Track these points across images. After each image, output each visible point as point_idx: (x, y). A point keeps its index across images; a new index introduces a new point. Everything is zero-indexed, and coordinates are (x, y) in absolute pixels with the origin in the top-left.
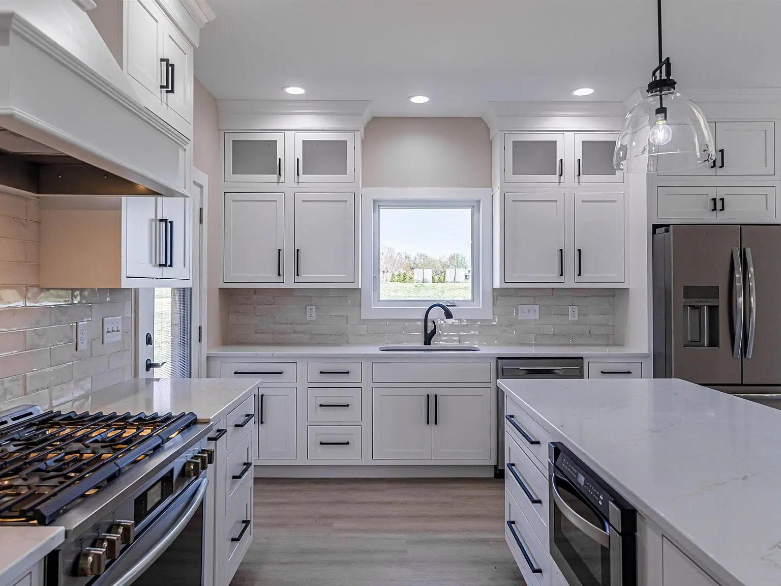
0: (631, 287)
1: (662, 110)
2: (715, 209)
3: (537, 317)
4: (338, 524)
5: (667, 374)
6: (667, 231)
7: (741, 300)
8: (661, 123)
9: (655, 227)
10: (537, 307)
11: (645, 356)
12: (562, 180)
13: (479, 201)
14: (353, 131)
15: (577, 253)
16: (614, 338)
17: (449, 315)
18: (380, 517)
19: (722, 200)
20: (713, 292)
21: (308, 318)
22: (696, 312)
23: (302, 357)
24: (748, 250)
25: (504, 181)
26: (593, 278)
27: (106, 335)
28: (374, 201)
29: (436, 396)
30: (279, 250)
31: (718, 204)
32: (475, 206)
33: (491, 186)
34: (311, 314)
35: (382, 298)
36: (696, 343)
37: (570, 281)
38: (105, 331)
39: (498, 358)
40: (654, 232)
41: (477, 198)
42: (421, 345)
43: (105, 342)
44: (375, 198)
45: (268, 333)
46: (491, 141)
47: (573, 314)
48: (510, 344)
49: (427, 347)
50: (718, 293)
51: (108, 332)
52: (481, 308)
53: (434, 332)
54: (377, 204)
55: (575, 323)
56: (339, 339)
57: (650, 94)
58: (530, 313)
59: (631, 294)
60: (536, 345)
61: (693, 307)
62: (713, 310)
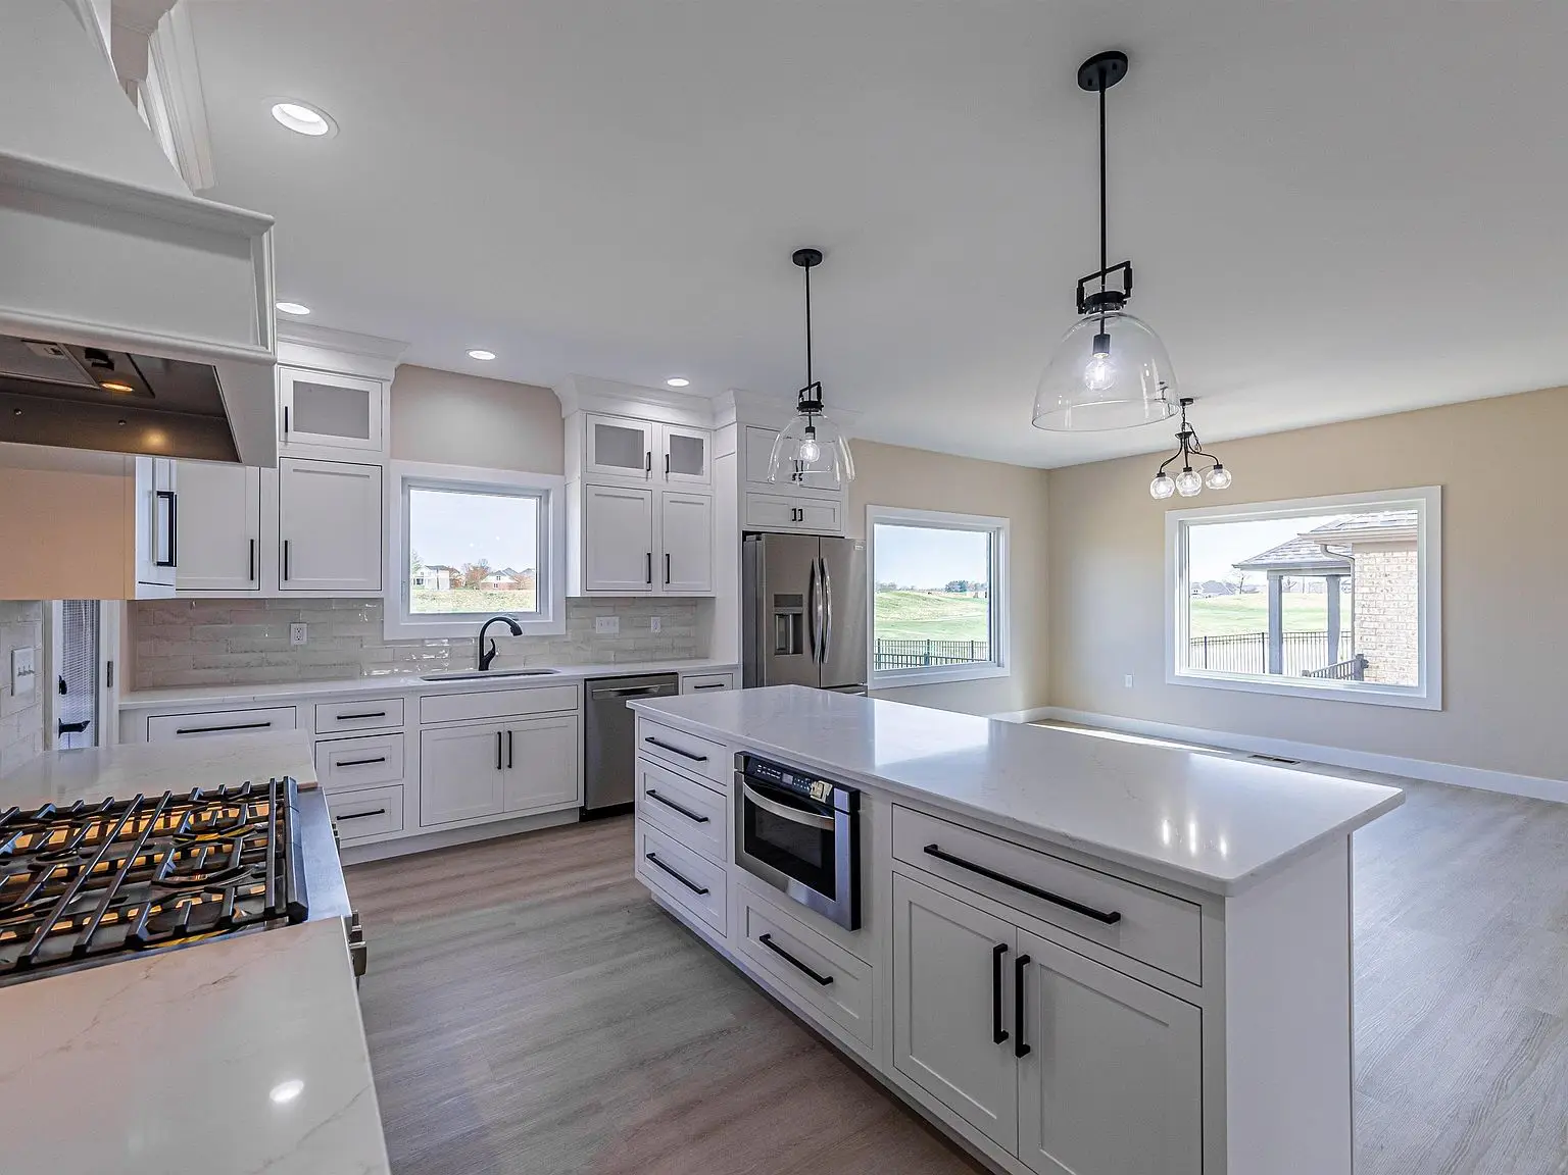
0: (718, 595)
1: (811, 430)
2: (795, 520)
3: (616, 629)
4: (398, 917)
5: (759, 684)
6: (758, 539)
7: (820, 608)
8: (810, 441)
9: (745, 534)
10: (617, 619)
11: (734, 667)
12: (650, 475)
13: (548, 491)
14: (381, 380)
15: (665, 558)
16: (698, 649)
17: (516, 631)
18: (457, 894)
19: (801, 510)
20: (796, 600)
21: (294, 642)
22: (783, 620)
23: (305, 698)
24: (825, 561)
25: (585, 470)
26: (680, 587)
27: (17, 679)
28: (404, 479)
29: (510, 733)
30: (252, 541)
31: (797, 515)
32: (543, 496)
33: (563, 474)
34: (299, 636)
35: (411, 612)
36: (783, 651)
37: (658, 590)
38: (16, 672)
39: (586, 680)
40: (744, 539)
41: (546, 487)
42: (473, 670)
43: (16, 692)
44: (406, 474)
45: (217, 668)
46: (563, 420)
47: (655, 625)
48: (586, 663)
49: (482, 673)
50: (801, 602)
51: (20, 674)
52: (551, 621)
53: (492, 654)
54: (407, 483)
55: (658, 636)
56: (349, 669)
57: (800, 413)
58: (607, 626)
59: (718, 603)
60: (615, 663)
61: (781, 616)
62: (797, 617)
